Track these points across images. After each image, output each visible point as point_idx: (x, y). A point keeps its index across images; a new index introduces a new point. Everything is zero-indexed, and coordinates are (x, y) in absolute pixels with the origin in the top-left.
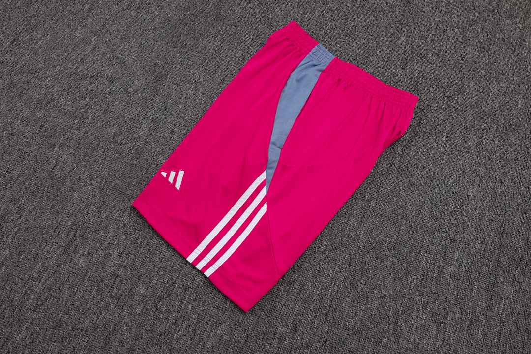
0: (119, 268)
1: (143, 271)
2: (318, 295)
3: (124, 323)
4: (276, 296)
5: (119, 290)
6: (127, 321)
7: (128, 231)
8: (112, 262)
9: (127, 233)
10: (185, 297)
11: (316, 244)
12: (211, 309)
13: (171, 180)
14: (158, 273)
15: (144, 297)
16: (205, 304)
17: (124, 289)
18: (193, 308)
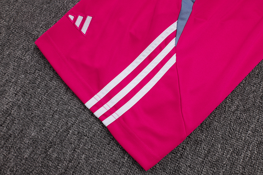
0: (12, 107)
1: (37, 112)
2: (229, 159)
3: (9, 167)
4: (181, 155)
5: (9, 130)
6: (12, 164)
7: (28, 69)
8: (7, 100)
9: (27, 72)
10: (79, 145)
11: (226, 103)
12: (107, 162)
13: (78, 24)
14: (53, 116)
15: (35, 141)
16: (100, 156)
17: (14, 129)
18: (87, 159)
